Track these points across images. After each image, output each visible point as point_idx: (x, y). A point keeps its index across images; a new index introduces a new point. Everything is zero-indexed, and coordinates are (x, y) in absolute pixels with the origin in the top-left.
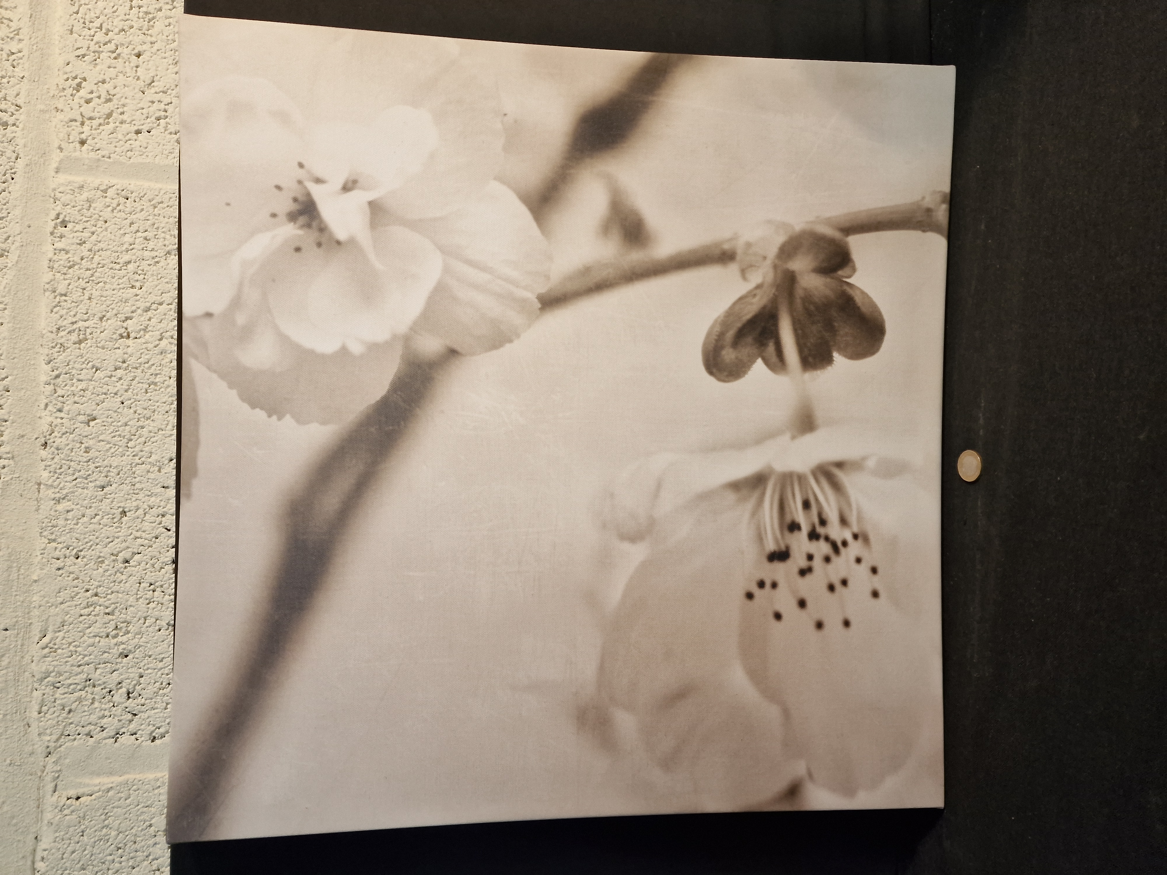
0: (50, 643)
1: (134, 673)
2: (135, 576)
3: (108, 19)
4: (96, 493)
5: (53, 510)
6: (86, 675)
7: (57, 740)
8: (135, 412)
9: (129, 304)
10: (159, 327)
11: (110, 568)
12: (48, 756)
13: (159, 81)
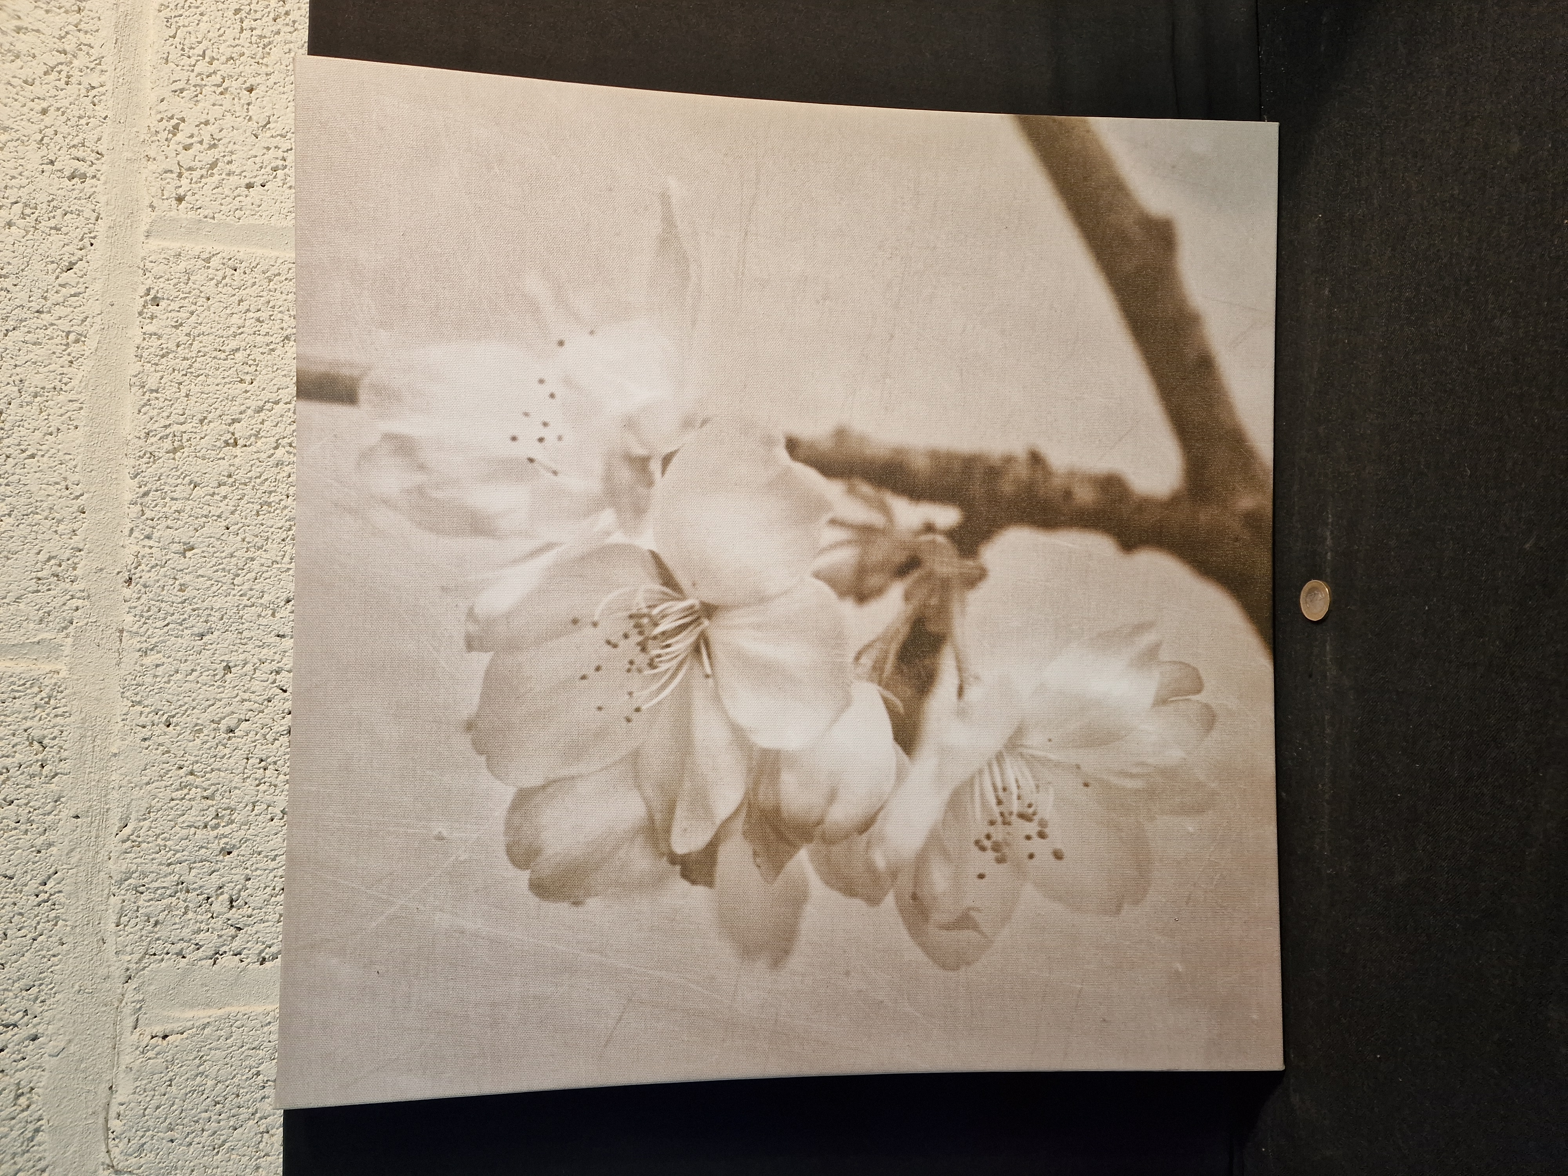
0: (132, 835)
1: (239, 875)
2: (241, 750)
3: (213, 44)
4: (193, 643)
5: (138, 664)
6: (176, 878)
7: (140, 960)
8: (243, 540)
9: (237, 403)
10: (274, 432)
11: (210, 738)
12: (127, 982)
13: (277, 122)
